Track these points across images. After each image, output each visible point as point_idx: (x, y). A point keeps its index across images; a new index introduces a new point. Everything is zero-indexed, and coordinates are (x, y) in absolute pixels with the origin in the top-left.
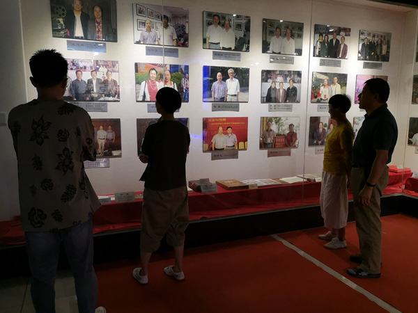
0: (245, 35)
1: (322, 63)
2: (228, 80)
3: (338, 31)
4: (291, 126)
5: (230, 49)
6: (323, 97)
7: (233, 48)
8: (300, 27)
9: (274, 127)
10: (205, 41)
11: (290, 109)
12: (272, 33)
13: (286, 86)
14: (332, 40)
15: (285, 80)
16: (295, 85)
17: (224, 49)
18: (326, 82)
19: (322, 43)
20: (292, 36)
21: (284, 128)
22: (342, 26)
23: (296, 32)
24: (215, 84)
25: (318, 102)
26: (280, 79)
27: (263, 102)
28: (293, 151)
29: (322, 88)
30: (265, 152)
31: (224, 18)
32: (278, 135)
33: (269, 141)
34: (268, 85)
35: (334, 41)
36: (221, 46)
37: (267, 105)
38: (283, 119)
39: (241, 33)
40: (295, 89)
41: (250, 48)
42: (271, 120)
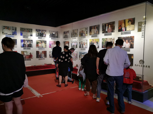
0: (15, 31)
1: (39, 38)
3: (43, 31)
4: (30, 53)
5: (11, 35)
6: (40, 46)
7: (12, 34)
8: (32, 30)
9: (25, 53)
10: (3, 33)
11: (30, 49)
12: (23, 31)
13: (28, 43)
14: (41, 33)
17: (9, 34)
18: (40, 43)
19: (38, 33)
20: (29, 32)
21: (28, 54)
22: (44, 29)
23: (30, 31)
25: (38, 47)
26: (26, 42)
27: (21, 47)
28: (31, 59)
29: (39, 44)
31: (8, 27)
34: (23, 43)
35: (42, 33)
36: (8, 34)
37: (23, 48)
38: (28, 52)
39: (14, 31)
40: (31, 44)
41: (17, 34)
42: (24, 52)
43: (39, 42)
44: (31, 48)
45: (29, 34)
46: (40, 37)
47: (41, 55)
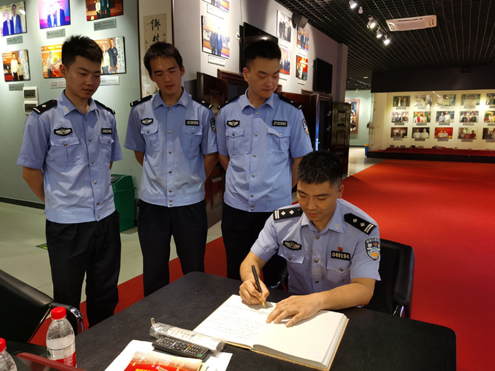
1: (490, 107)
2: (446, 116)
5: (447, 105)
6: (490, 120)
8: (479, 95)
9: (465, 131)
11: (473, 125)
13: (471, 117)
15: (471, 114)
16: (476, 116)
17: (445, 105)
19: (491, 100)
20: (475, 99)
24: (441, 117)
25: (488, 122)
26: (468, 114)
27: (460, 122)
28: (474, 140)
29: (490, 117)
30: (460, 140)
32: (467, 134)
33: (462, 136)
34: (463, 116)
37: (462, 123)
38: (469, 129)
39: (452, 100)
40: (475, 118)
41: (456, 104)
42: (463, 128)
43: (490, 114)
44: (475, 123)
45: (475, 102)
46: (492, 105)
47: (491, 135)
